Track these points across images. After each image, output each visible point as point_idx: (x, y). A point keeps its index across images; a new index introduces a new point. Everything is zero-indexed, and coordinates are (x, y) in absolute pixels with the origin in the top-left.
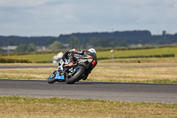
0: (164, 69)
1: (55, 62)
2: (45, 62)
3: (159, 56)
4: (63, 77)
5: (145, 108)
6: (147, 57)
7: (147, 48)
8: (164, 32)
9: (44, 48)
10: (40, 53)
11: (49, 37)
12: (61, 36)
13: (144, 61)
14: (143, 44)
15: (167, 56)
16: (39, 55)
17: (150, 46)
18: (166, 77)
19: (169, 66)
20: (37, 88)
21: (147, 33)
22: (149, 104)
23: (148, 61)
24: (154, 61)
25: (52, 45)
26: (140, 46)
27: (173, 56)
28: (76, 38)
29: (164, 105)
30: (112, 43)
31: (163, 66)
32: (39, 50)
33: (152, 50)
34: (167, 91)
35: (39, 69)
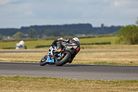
0: (102, 54)
1: (17, 48)
2: (9, 48)
3: (99, 44)
4: (53, 61)
5: (88, 84)
6: (89, 44)
7: (89, 37)
8: (102, 25)
9: (9, 38)
10: (6, 41)
11: (13, 29)
12: (22, 28)
13: (87, 48)
14: (86, 34)
15: (105, 44)
16: (5, 43)
17: (91, 35)
18: (104, 60)
19: (106, 52)
20: (4, 69)
21: (89, 25)
22: (91, 81)
23: (90, 48)
24: (95, 48)
25: (15, 35)
26: (84, 35)
27: (109, 43)
28: (33, 30)
29: (103, 82)
30: (62, 33)
31: (102, 51)
32: (5, 39)
33: (93, 39)
34: (105, 71)
35: (5, 54)
